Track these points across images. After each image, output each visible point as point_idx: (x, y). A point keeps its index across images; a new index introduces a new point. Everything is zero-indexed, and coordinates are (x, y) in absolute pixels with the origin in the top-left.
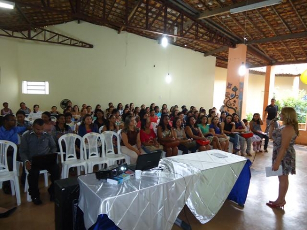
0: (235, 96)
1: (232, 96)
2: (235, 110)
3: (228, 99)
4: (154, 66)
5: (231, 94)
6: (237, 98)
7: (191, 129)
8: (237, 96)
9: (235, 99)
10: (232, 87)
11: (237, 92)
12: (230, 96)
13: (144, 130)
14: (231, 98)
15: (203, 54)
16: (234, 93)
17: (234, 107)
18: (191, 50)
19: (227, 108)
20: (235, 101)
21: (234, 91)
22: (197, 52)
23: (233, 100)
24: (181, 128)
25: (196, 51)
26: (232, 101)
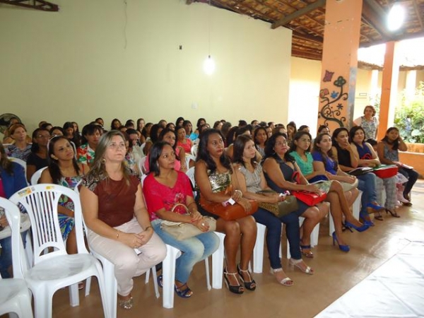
0: (341, 95)
1: (333, 96)
2: (340, 122)
3: (326, 102)
4: (181, 48)
5: (331, 92)
6: (345, 99)
7: (278, 166)
8: (345, 96)
9: (341, 101)
10: (335, 78)
11: (345, 87)
12: (328, 96)
13: (158, 174)
14: (331, 100)
15: (270, 24)
16: (338, 90)
17: (339, 118)
18: (247, 17)
19: (324, 120)
20: (340, 106)
21: (338, 85)
22: (258, 20)
23: (336, 104)
24: (254, 166)
25: (256, 18)
26: (334, 106)
